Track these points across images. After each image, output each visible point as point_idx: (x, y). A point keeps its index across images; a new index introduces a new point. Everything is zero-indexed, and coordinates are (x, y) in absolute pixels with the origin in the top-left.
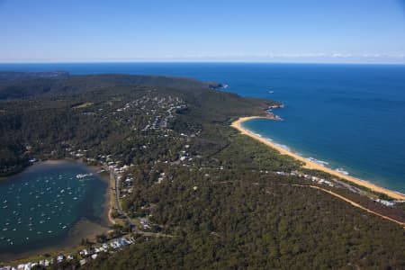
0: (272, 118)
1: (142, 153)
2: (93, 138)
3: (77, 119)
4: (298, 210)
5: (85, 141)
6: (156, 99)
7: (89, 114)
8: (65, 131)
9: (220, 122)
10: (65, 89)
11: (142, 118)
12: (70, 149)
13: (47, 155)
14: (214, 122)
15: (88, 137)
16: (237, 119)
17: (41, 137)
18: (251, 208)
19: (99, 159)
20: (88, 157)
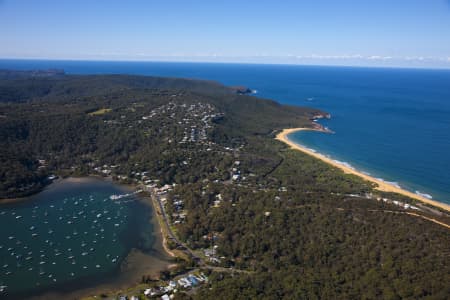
0: (321, 130)
1: (185, 170)
2: (119, 151)
3: (97, 128)
4: (401, 241)
5: (110, 155)
6: (184, 106)
7: (110, 122)
8: (83, 142)
9: (263, 135)
10: (68, 92)
11: (176, 128)
12: (93, 165)
13: (67, 171)
14: (257, 134)
15: (113, 150)
16: (282, 131)
17: (55, 149)
18: (340, 238)
19: (132, 176)
20: (118, 174)
